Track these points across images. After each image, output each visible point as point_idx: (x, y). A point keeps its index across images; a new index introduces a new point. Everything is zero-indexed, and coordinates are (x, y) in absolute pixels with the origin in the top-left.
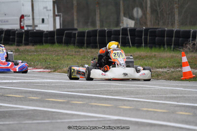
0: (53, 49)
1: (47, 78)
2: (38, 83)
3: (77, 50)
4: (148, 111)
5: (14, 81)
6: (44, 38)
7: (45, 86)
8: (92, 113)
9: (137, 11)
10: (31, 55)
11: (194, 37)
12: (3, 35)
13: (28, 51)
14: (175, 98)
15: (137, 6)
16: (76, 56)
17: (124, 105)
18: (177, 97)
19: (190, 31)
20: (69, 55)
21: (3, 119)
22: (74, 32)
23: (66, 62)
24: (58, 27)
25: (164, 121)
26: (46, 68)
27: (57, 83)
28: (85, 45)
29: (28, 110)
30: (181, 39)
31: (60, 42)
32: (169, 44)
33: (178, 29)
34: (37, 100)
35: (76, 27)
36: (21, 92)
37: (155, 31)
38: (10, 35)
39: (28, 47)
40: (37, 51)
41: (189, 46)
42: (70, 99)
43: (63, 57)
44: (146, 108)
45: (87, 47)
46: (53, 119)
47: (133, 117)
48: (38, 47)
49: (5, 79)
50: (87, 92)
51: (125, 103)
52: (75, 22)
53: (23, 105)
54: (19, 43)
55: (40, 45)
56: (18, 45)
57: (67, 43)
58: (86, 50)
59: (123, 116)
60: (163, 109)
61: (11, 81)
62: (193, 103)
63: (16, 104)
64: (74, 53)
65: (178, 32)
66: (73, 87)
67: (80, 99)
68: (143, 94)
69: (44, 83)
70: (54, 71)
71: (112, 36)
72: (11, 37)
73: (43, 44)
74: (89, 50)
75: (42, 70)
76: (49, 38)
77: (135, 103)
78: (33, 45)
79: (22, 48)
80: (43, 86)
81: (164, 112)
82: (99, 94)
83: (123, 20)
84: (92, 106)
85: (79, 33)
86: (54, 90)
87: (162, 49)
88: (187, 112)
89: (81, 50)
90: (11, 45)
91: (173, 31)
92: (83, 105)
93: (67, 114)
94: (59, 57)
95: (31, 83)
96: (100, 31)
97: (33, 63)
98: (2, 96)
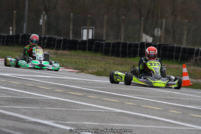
0: (84, 55)
1: (74, 77)
2: (66, 79)
3: (104, 57)
4: (147, 108)
5: (47, 77)
6: (78, 46)
7: (70, 82)
8: (102, 106)
9: (158, 31)
10: (65, 58)
11: (197, 54)
12: (46, 40)
13: (64, 55)
14: (171, 99)
15: (159, 27)
16: (101, 62)
17: (129, 102)
18: (174, 99)
19: (194, 49)
20: (95, 60)
22: (103, 42)
23: (92, 66)
24: (90, 37)
25: (158, 116)
26: (76, 69)
27: (81, 80)
28: (110, 53)
30: (186, 55)
31: (90, 50)
32: (177, 58)
33: (185, 47)
34: (61, 93)
35: (104, 38)
37: (167, 47)
39: (64, 52)
40: (71, 55)
41: (192, 61)
42: (87, 94)
43: (90, 62)
44: (146, 105)
45: (112, 55)
46: (69, 108)
47: (134, 112)
48: (73, 52)
49: (40, 74)
50: (102, 90)
51: (131, 100)
52: (105, 35)
53: (49, 95)
54: (58, 48)
55: (74, 51)
56: (57, 50)
57: (96, 51)
58: (110, 58)
59: (126, 110)
60: (160, 107)
61: (44, 76)
62: (184, 105)
63: (42, 94)
64: (100, 59)
65: (185, 49)
66: (93, 85)
67: (95, 95)
68: (147, 94)
69: (70, 80)
70: (82, 72)
71: (132, 48)
72: (52, 42)
73: (76, 50)
74: (113, 58)
75: (72, 70)
76: (82, 46)
77: (138, 100)
78: (69, 51)
79: (60, 52)
80: (69, 82)
81: (159, 110)
82: (112, 92)
83: (142, 36)
84: (103, 100)
85: (106, 43)
86: (76, 86)
87: (171, 61)
88: (177, 111)
89: (106, 57)
90: (52, 49)
91: (181, 48)
92: (96, 99)
93: (81, 105)
94: (87, 61)
95: (60, 79)
96: (123, 43)
97: (65, 64)
98: (34, 87)
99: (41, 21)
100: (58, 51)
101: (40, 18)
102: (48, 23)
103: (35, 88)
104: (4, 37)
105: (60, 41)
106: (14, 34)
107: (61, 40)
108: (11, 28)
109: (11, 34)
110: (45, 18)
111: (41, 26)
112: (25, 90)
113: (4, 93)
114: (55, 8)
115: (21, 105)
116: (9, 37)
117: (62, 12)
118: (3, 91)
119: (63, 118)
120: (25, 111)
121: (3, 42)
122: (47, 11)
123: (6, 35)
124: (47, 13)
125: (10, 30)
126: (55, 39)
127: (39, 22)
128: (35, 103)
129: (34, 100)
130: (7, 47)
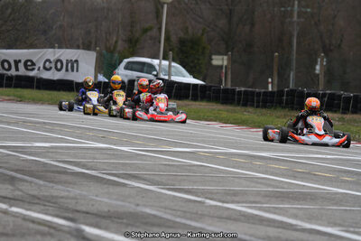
10: (357, 126)
12: (326, 99)
13: (355, 121)
21: (301, 202)
29: (337, 193)
34: (351, 182)
36: (334, 170)
38: (334, 100)
39: (355, 116)
49: (317, 153)
54: (345, 111)
56: (344, 113)
61: (324, 156)
72: (336, 102)
79: (348, 116)
90: (335, 112)
97: (357, 136)
98: (309, 173)
99: (318, 67)
100: (345, 116)
101: (316, 63)
102: (329, 72)
103: (309, 175)
104: (259, 94)
105: (348, 99)
106: (275, 89)
107: (350, 98)
108: (270, 80)
109: (270, 89)
110: (325, 63)
111: (318, 75)
112: (295, 178)
113: (261, 183)
114: (339, 45)
115: (289, 203)
116: (266, 94)
117: (351, 53)
118: (260, 181)
119: (356, 223)
120: (295, 211)
121: (258, 102)
122: (327, 51)
123: (263, 90)
124: (326, 55)
125: (268, 83)
126: (340, 96)
127: (315, 69)
128: (311, 199)
129: (309, 194)
130: (264, 111)
